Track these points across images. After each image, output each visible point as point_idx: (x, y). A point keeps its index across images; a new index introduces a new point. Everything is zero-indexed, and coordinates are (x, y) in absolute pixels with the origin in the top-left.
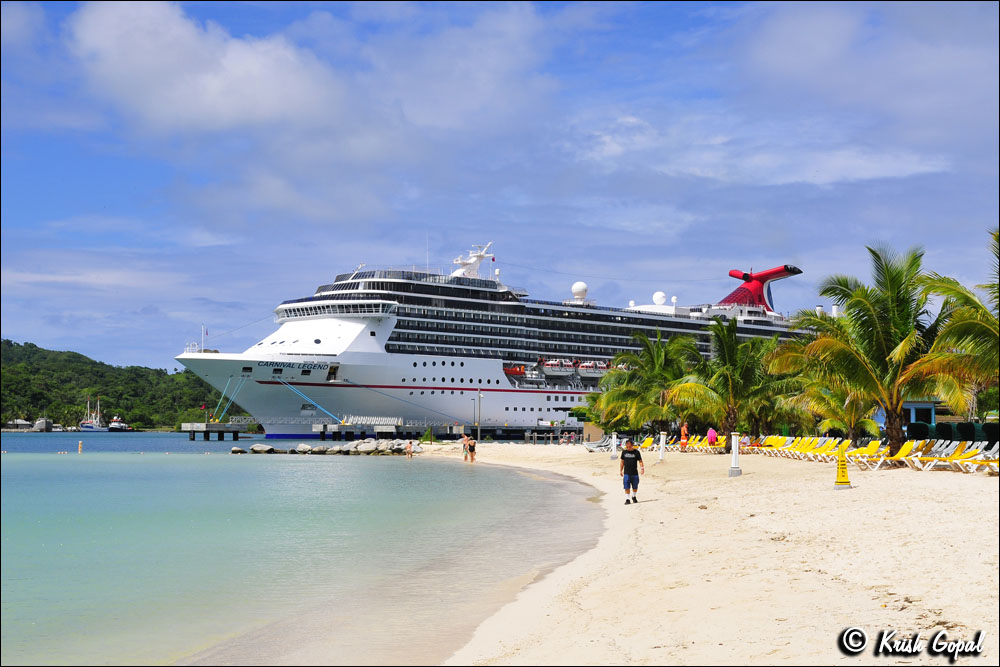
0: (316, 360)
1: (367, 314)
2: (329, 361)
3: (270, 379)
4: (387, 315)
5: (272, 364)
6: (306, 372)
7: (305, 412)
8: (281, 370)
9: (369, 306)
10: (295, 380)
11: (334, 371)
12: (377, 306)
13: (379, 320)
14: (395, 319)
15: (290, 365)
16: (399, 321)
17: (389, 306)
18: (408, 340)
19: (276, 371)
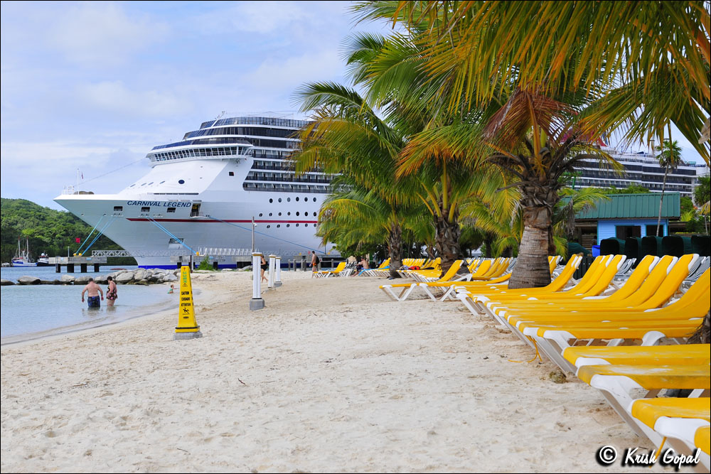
0: (179, 199)
1: (225, 157)
2: (192, 199)
3: (139, 217)
4: (244, 156)
5: (140, 203)
6: (171, 210)
7: (172, 246)
8: (149, 208)
9: (227, 149)
10: (162, 217)
11: (196, 208)
12: (234, 148)
13: (237, 161)
14: (251, 160)
15: (156, 204)
16: (256, 162)
17: (245, 148)
18: (265, 179)
19: (144, 209)
